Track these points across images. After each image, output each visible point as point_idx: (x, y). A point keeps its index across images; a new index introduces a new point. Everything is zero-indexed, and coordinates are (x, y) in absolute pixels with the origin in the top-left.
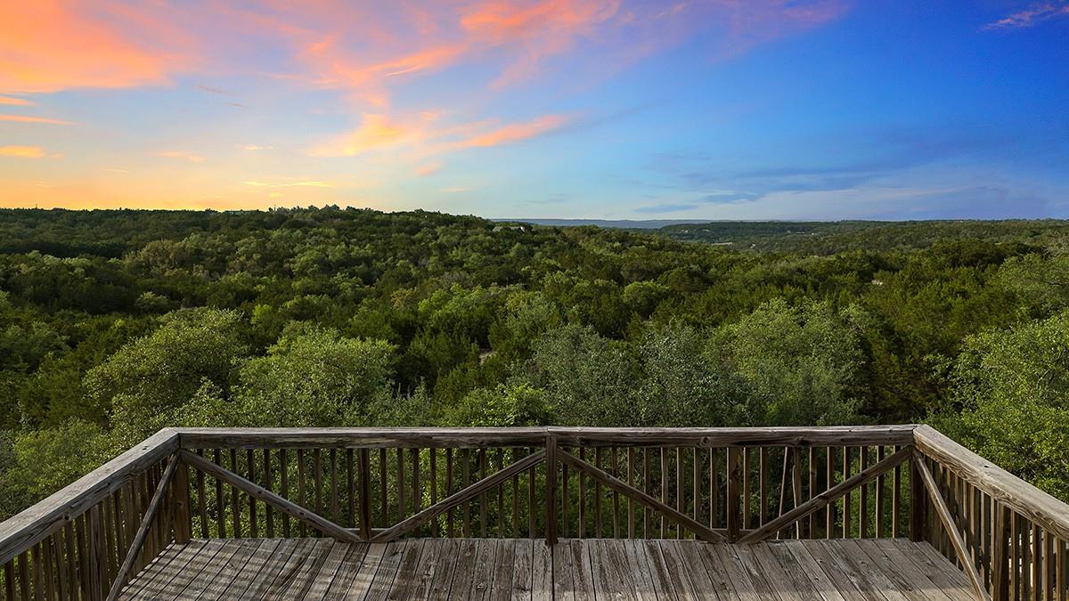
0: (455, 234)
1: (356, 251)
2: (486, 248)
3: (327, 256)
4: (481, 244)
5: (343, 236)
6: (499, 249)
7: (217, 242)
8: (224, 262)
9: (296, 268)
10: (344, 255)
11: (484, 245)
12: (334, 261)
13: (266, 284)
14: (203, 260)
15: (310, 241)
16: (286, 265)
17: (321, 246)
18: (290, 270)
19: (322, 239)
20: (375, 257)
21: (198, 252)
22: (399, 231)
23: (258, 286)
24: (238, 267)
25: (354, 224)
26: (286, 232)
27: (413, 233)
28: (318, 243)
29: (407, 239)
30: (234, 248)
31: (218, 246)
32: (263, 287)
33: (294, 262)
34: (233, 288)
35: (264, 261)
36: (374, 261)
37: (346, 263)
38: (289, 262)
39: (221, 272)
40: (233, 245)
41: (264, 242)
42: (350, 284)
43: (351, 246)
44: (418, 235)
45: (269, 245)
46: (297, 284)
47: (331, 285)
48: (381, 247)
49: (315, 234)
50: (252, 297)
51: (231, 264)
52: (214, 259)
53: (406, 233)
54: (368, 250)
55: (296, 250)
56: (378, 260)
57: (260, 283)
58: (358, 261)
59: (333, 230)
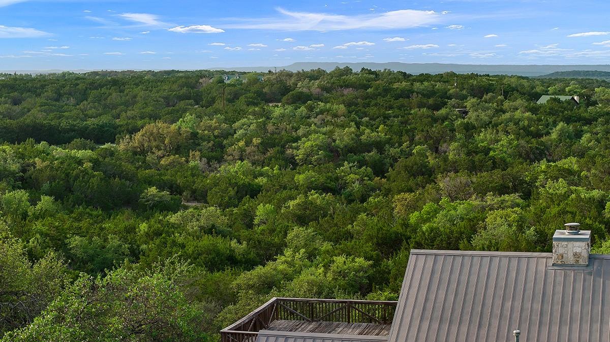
0: (488, 109)
1: (368, 135)
2: (524, 128)
3: (334, 141)
4: (516, 124)
5: (353, 115)
6: (538, 130)
7: (213, 122)
8: (222, 147)
9: (300, 154)
10: (353, 139)
11: (521, 123)
12: (342, 146)
13: (268, 176)
14: (199, 145)
15: (316, 120)
16: (289, 151)
17: (328, 128)
18: (293, 157)
19: (329, 118)
20: (389, 142)
21: (194, 135)
22: (421, 105)
23: (260, 179)
24: (237, 154)
25: (368, 97)
26: (289, 109)
27: (437, 108)
28: (324, 123)
29: (428, 116)
30: (232, 131)
31: (216, 128)
32: (265, 180)
33: (297, 148)
34: (234, 181)
35: (265, 146)
36: (387, 146)
37: (356, 149)
38: (291, 147)
39: (220, 160)
40: (232, 127)
41: (264, 124)
42: (357, 177)
43: (362, 128)
44: (443, 111)
45: (270, 127)
46: (300, 178)
47: (337, 179)
48: (395, 128)
49: (322, 112)
50: (254, 192)
51: (230, 150)
52: (210, 144)
53: (429, 108)
54: (381, 133)
55: (300, 132)
56: (392, 146)
57: (261, 175)
58: (368, 147)
59: (342, 106)
